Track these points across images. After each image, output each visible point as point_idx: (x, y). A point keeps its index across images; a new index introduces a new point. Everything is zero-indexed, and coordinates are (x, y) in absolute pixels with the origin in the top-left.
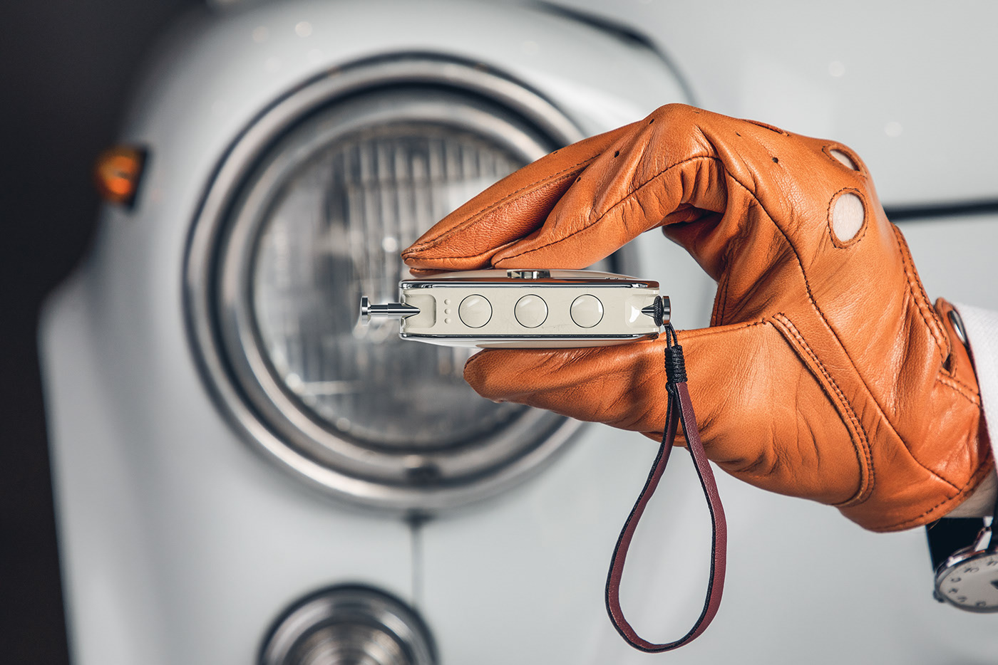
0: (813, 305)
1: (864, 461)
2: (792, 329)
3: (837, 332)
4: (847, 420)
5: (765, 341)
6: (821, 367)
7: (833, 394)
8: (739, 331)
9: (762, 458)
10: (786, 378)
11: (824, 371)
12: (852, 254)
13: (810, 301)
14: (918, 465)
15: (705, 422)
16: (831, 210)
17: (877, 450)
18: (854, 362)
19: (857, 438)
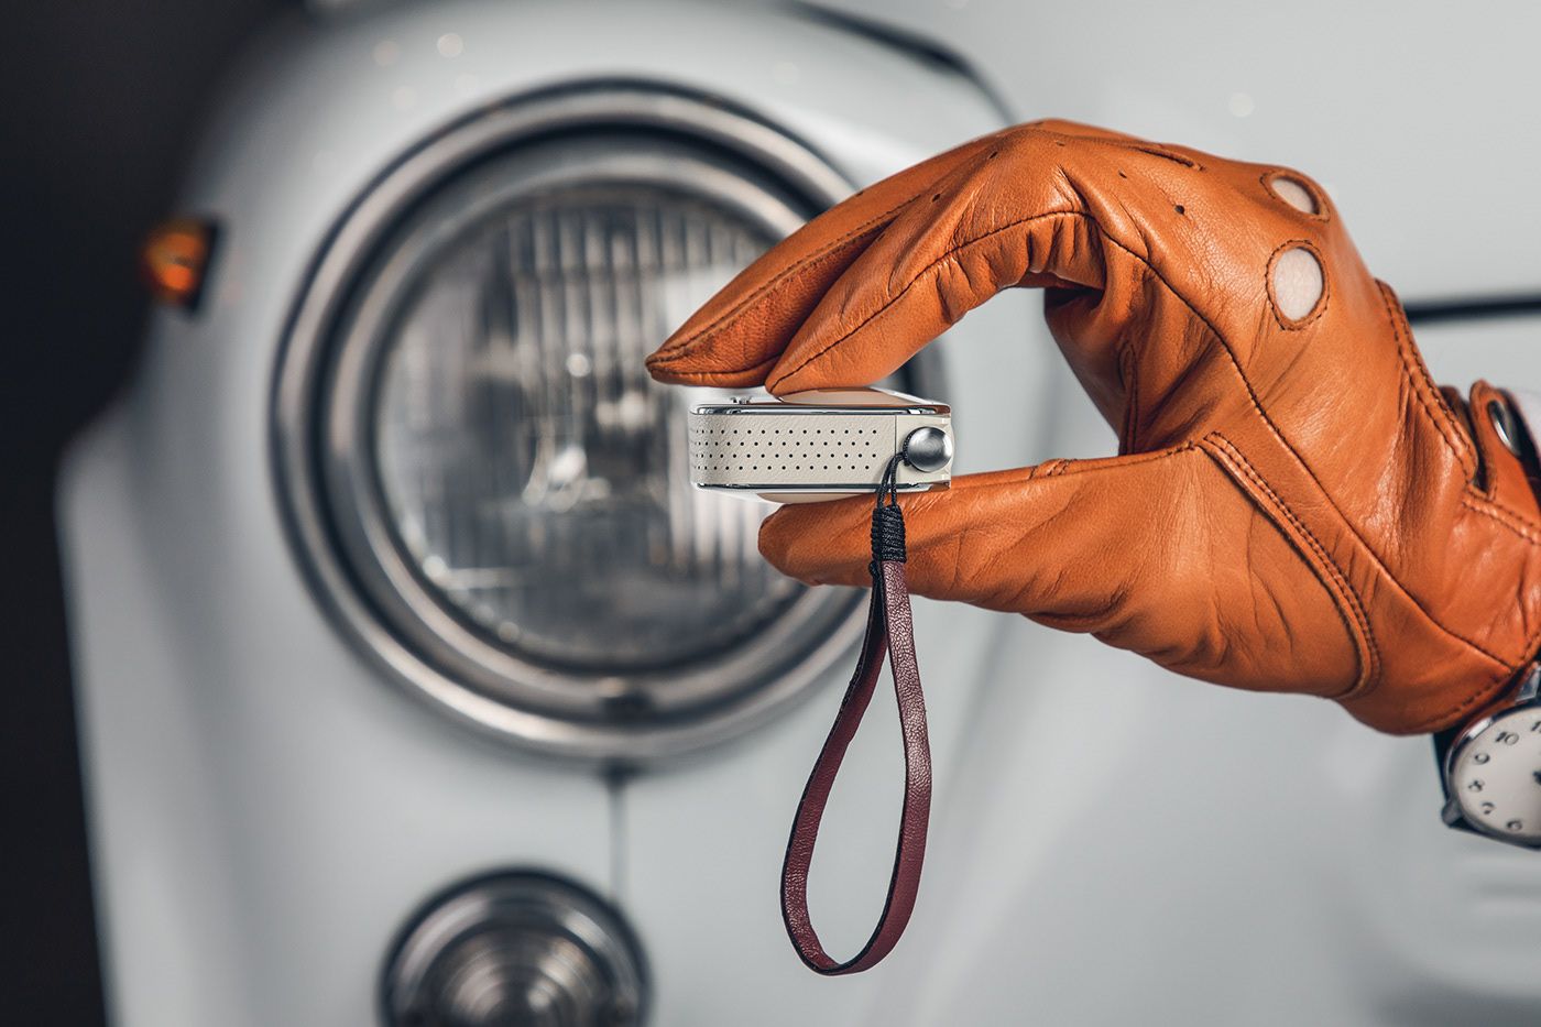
0: (1263, 418)
1: (1359, 636)
2: (1233, 456)
3: (1301, 454)
4: (1328, 580)
5: (1195, 473)
6: (1283, 507)
7: (1303, 544)
8: (1155, 462)
9: (1204, 644)
10: (1231, 526)
11: (1287, 512)
12: (1310, 339)
13: (1258, 412)
14: (1444, 634)
15: (1113, 596)
16: (1270, 276)
17: (1379, 620)
18: (1331, 495)
19: (1345, 604)
